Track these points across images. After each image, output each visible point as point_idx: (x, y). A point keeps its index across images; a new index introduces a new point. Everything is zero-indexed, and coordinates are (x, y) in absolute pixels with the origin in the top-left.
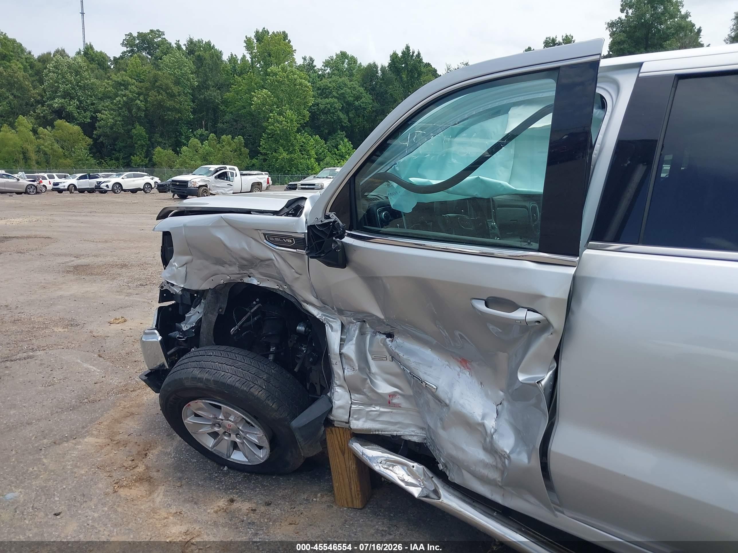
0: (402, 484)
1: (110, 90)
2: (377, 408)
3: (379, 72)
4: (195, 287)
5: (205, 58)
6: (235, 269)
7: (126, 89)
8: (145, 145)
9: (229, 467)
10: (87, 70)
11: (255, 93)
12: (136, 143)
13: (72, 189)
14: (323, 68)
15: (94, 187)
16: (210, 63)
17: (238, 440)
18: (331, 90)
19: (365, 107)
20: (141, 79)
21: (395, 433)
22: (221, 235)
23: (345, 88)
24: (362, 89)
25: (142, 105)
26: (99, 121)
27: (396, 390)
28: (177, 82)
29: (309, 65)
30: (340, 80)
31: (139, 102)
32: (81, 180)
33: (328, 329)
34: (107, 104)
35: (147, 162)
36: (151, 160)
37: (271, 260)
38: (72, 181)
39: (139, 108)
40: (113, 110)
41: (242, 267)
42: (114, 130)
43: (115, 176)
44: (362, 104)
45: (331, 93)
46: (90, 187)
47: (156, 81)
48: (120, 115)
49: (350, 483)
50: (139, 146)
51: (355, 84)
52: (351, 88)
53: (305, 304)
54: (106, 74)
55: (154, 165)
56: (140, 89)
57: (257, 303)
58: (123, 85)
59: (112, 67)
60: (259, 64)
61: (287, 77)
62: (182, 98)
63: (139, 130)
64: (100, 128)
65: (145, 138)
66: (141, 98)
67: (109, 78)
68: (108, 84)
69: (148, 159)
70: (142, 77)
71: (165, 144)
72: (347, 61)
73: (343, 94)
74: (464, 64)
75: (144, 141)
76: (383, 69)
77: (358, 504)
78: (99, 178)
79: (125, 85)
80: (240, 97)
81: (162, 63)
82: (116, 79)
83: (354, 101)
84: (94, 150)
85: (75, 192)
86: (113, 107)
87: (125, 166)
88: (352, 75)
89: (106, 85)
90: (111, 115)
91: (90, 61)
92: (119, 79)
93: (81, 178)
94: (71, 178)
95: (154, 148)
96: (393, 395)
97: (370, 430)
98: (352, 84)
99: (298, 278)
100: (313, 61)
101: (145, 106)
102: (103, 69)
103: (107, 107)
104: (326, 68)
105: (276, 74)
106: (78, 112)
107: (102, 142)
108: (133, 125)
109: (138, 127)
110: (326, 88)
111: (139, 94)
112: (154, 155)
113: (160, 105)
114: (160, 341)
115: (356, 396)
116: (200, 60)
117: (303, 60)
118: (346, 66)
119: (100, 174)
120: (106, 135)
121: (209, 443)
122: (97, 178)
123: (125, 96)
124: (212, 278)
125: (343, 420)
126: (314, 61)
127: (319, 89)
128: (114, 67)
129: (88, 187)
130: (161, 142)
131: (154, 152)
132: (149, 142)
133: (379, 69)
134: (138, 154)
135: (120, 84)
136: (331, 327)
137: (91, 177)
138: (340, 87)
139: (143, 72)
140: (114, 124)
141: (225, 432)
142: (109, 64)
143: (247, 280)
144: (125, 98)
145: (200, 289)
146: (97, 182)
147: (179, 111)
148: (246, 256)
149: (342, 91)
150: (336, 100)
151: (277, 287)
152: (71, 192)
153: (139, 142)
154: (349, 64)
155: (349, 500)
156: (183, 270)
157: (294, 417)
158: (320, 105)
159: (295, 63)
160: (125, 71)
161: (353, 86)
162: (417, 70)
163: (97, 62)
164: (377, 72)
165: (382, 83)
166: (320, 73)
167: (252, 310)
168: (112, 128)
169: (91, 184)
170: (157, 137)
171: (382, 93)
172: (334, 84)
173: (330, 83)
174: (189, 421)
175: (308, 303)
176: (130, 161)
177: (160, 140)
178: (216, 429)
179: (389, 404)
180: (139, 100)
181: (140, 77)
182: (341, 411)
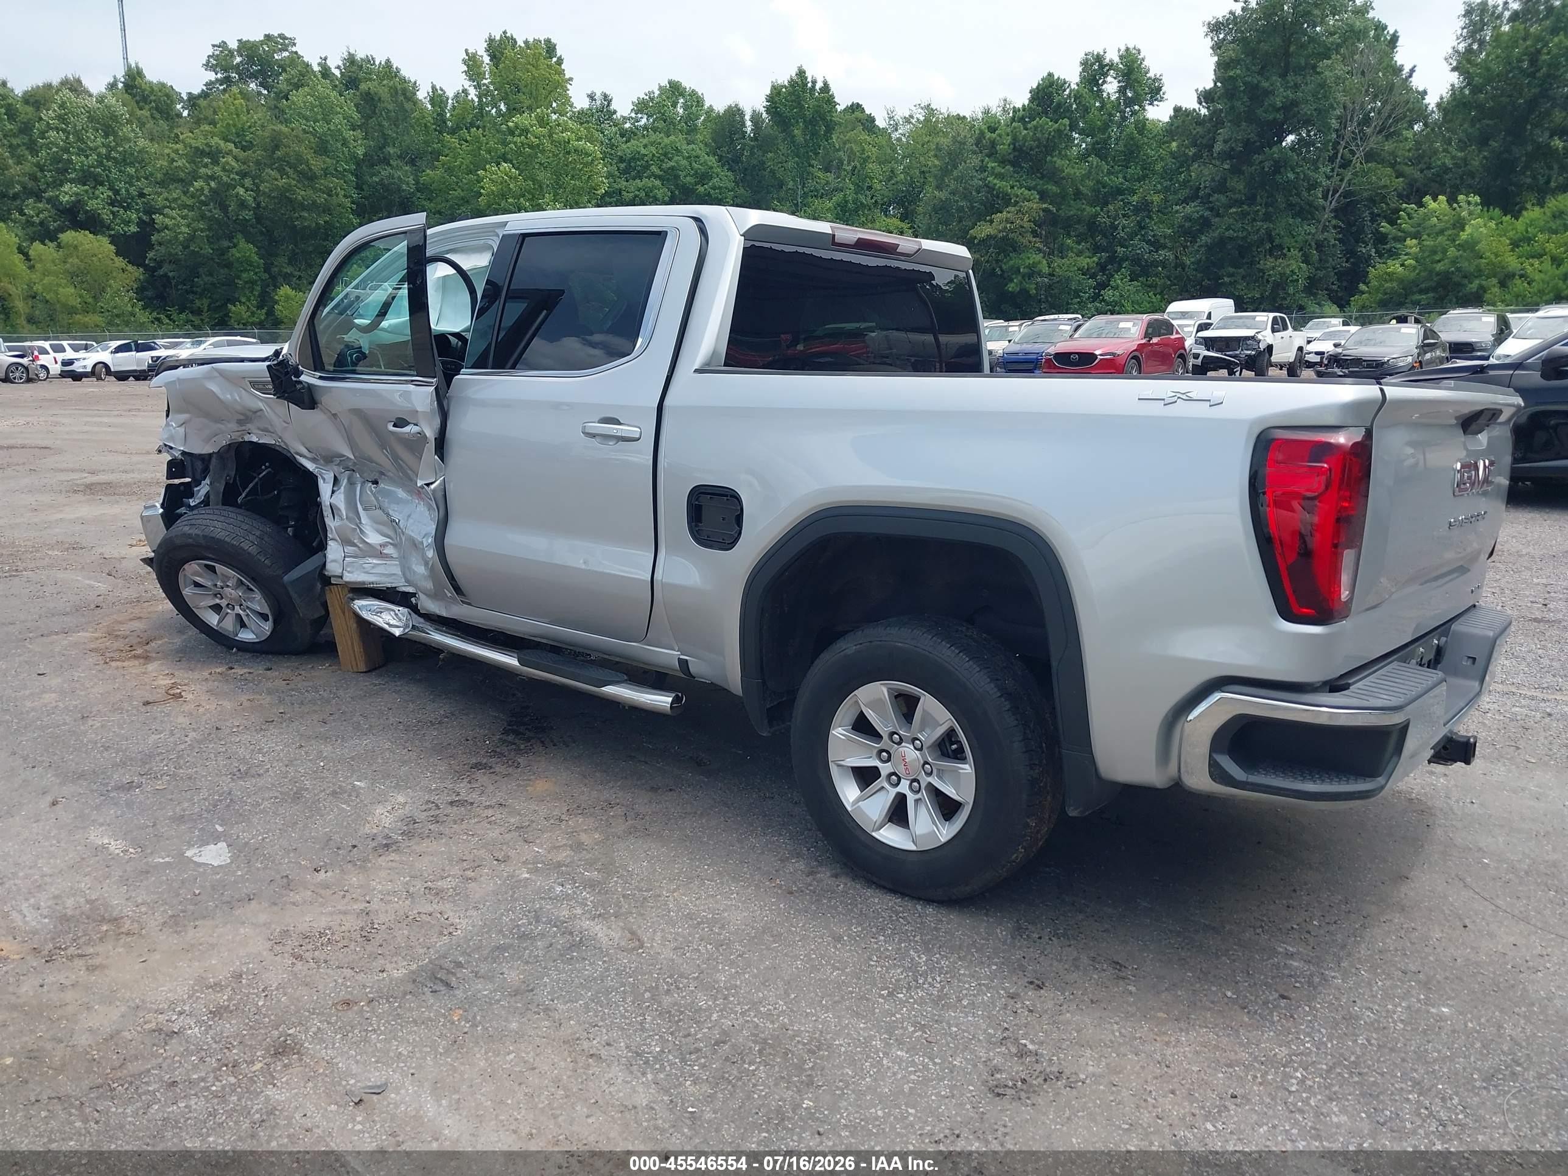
0: (386, 627)
1: (181, 165)
2: (370, 560)
3: (749, 123)
4: (196, 451)
5: (380, 99)
6: (233, 426)
7: (216, 162)
8: (256, 281)
9: (239, 650)
10: (129, 122)
11: (485, 170)
12: (239, 278)
13: (100, 371)
14: (633, 115)
15: (145, 368)
16: (391, 107)
17: (241, 612)
18: (647, 161)
19: (720, 197)
20: (246, 141)
21: (389, 585)
22: (213, 387)
23: (676, 158)
24: (712, 160)
25: (249, 198)
26: (159, 232)
27: (388, 540)
28: (322, 149)
29: (600, 110)
30: (666, 141)
31: (241, 191)
32: (120, 355)
33: (320, 481)
34: (175, 195)
35: (263, 318)
36: (270, 313)
37: (261, 410)
38: (102, 354)
39: (242, 204)
40: (184, 206)
41: (240, 422)
42: (192, 248)
43: (188, 345)
44: (712, 192)
45: (647, 167)
46: (139, 369)
47: (277, 147)
48: (203, 217)
49: (352, 644)
50: (246, 282)
51: (698, 149)
52: (690, 157)
53: (297, 457)
54: (171, 129)
55: (277, 323)
56: (244, 163)
57: (267, 468)
58: (209, 155)
59: (185, 113)
60: (495, 110)
61: (550, 136)
62: (334, 182)
63: (245, 250)
64: (160, 244)
65: (259, 268)
66: (248, 182)
67: (176, 139)
68: (176, 151)
69: (264, 311)
70: (248, 138)
71: (300, 278)
72: (681, 100)
73: (672, 168)
74: (922, 108)
75: (256, 274)
76: (756, 118)
77: (362, 667)
78: (156, 349)
79: (214, 155)
80: (455, 180)
81: (289, 107)
82: (194, 143)
83: (696, 184)
84: (149, 293)
85: (108, 378)
86: (189, 202)
87: (216, 325)
88: (692, 130)
89: (173, 155)
90: (183, 217)
91: (137, 102)
92: (199, 143)
93: (119, 350)
94: (99, 349)
95: (276, 287)
96: (383, 545)
97: (364, 583)
98: (693, 150)
99: (286, 427)
100: (609, 102)
101: (254, 198)
102: (167, 119)
103: (175, 200)
104: (640, 116)
105: (525, 131)
106: (113, 213)
107: (165, 275)
108: (230, 238)
109: (242, 244)
110: (636, 157)
111: (243, 175)
112: (276, 302)
113: (284, 198)
114: (162, 515)
115: (350, 549)
116: (369, 101)
117: (588, 99)
118: (681, 111)
119: (159, 342)
120: (174, 261)
121: (213, 619)
122: (152, 349)
123: (212, 178)
124: (214, 439)
125: (337, 574)
126: (611, 100)
127: (621, 160)
128: (189, 115)
129: (135, 368)
130: (291, 275)
131: (276, 297)
132: (267, 275)
133: (747, 117)
134: (243, 300)
135: (202, 153)
136: (324, 479)
137: (140, 348)
138: (665, 154)
139: (250, 127)
140: (192, 238)
141: (228, 604)
142: (179, 107)
143: (247, 438)
144: (213, 184)
145: (203, 452)
146: (152, 357)
147: (327, 209)
148: (238, 408)
149: (672, 164)
150: (658, 183)
151: (274, 442)
152: (99, 379)
153: (244, 275)
154: (686, 107)
155: (354, 663)
156: (181, 430)
157: (286, 573)
158: (624, 193)
159: (571, 106)
160: (213, 123)
161: (695, 154)
162: (824, 119)
163: (153, 104)
164: (743, 125)
165: (753, 147)
166: (627, 125)
167: (261, 476)
168: (186, 247)
169: (139, 362)
170: (282, 264)
171: (754, 166)
172: (653, 149)
173: (645, 146)
174: (187, 592)
175: (301, 456)
176: (227, 315)
177: (289, 270)
178: (218, 601)
179: (381, 555)
180: (243, 186)
181: (245, 136)
182: (333, 564)
